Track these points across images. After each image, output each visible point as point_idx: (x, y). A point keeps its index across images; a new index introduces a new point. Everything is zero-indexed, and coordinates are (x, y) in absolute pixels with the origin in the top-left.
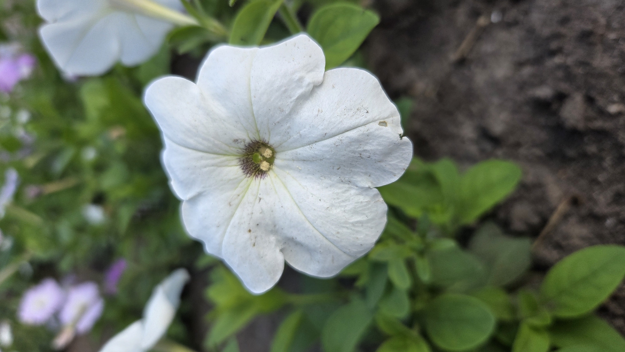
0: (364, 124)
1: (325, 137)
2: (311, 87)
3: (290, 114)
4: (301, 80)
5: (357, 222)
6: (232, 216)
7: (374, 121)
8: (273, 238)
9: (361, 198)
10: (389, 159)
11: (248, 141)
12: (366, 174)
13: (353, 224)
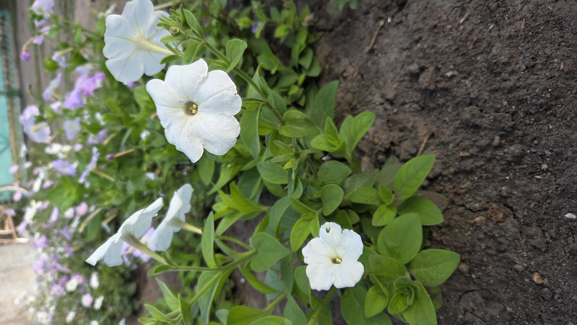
0: (222, 91)
1: (210, 97)
2: (202, 79)
3: (197, 89)
4: (199, 76)
5: (227, 130)
6: (181, 131)
7: (225, 89)
8: (198, 140)
9: (228, 120)
10: (234, 103)
11: (185, 102)
12: (228, 110)
13: (226, 131)
